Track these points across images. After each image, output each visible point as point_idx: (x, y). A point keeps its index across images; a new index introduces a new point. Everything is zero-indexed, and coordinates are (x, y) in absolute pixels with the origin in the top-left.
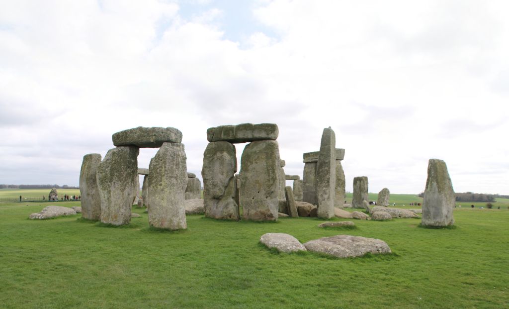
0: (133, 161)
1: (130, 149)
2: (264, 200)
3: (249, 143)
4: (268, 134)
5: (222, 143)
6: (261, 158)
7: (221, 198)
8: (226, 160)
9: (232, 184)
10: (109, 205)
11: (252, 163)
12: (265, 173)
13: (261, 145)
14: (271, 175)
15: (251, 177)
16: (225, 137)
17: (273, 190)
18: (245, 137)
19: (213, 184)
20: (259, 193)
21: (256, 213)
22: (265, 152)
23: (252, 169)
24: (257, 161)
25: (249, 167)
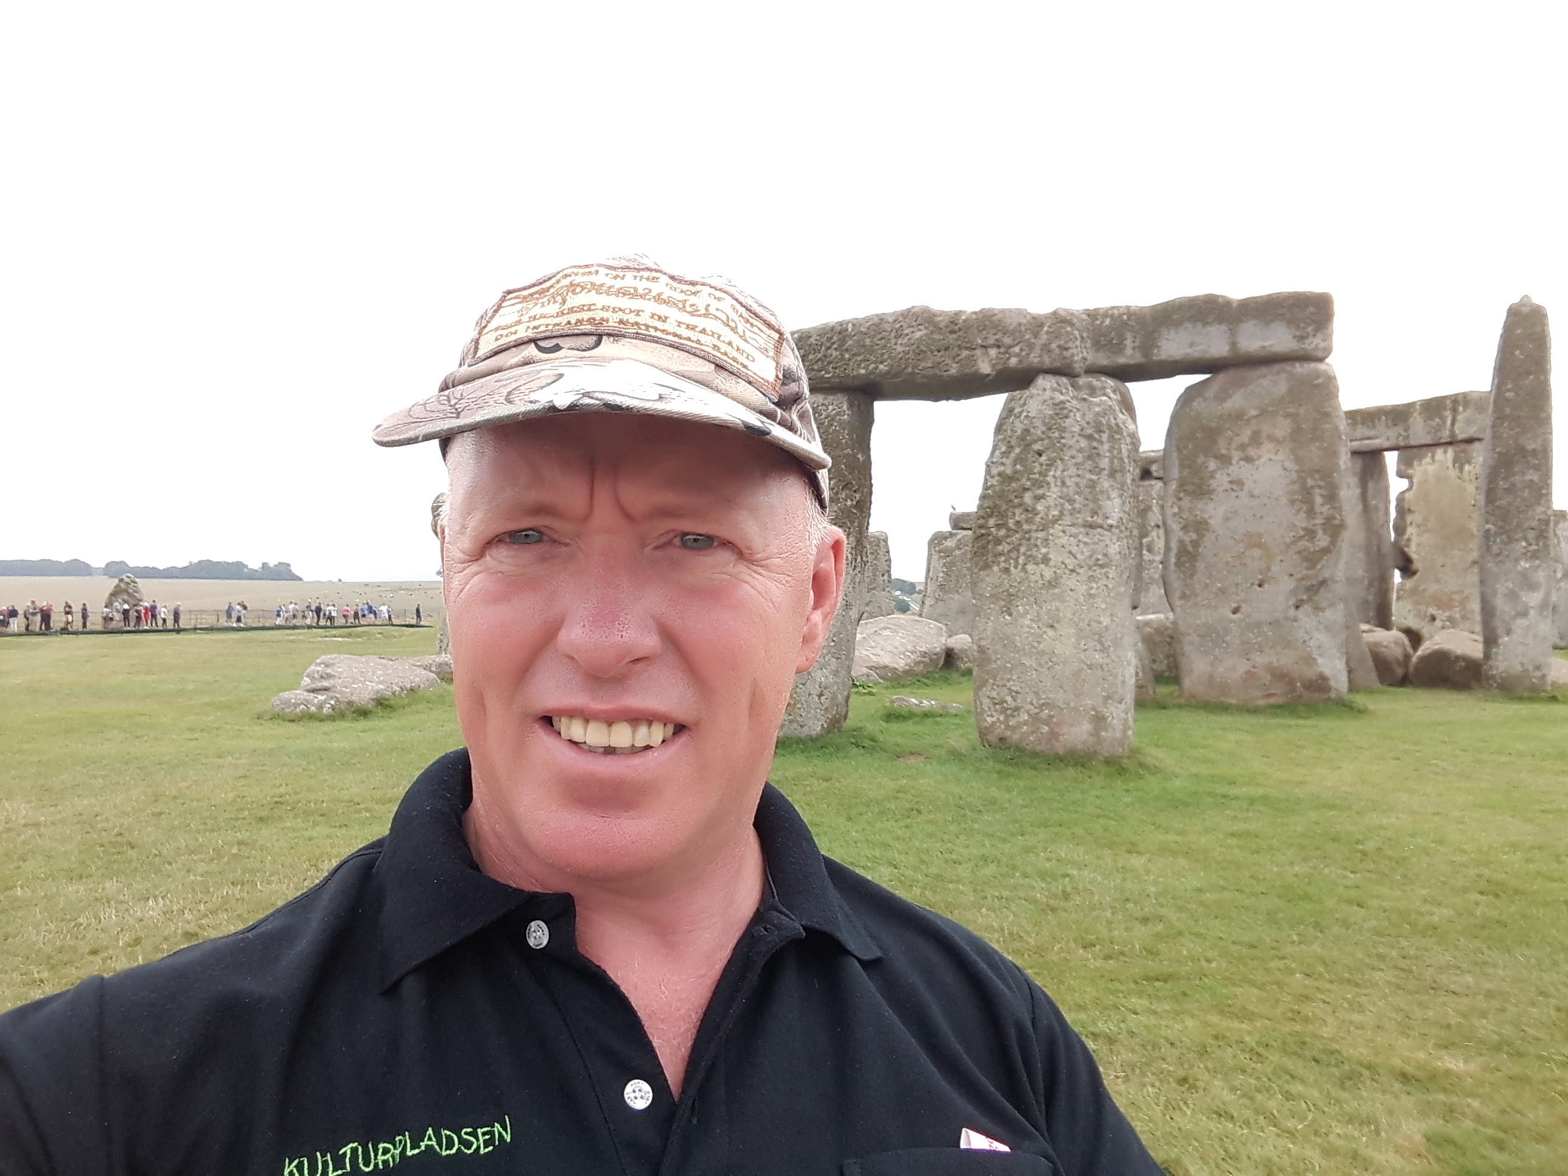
3: (1207, 376)
4: (1302, 338)
6: (1272, 438)
11: (1225, 460)
12: (1293, 503)
13: (1265, 382)
14: (1322, 509)
15: (1227, 519)
16: (1102, 359)
20: (1260, 586)
21: (1248, 672)
22: (1287, 415)
23: (1229, 486)
24: (1252, 452)
25: (1212, 477)
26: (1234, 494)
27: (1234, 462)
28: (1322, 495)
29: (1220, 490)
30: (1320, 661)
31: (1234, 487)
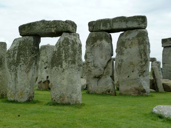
0: (36, 48)
1: (34, 38)
2: (138, 78)
3: (123, 32)
4: (139, 24)
5: (101, 33)
6: (134, 44)
7: (101, 77)
8: (104, 46)
9: (110, 65)
10: (15, 85)
11: (126, 48)
12: (138, 56)
13: (133, 33)
14: (143, 57)
15: (126, 59)
16: (104, 28)
17: (145, 70)
18: (120, 27)
19: (94, 66)
20: (133, 72)
21: (131, 89)
22: (137, 39)
23: (127, 53)
24: (131, 46)
25: (124, 51)
30: (144, 86)
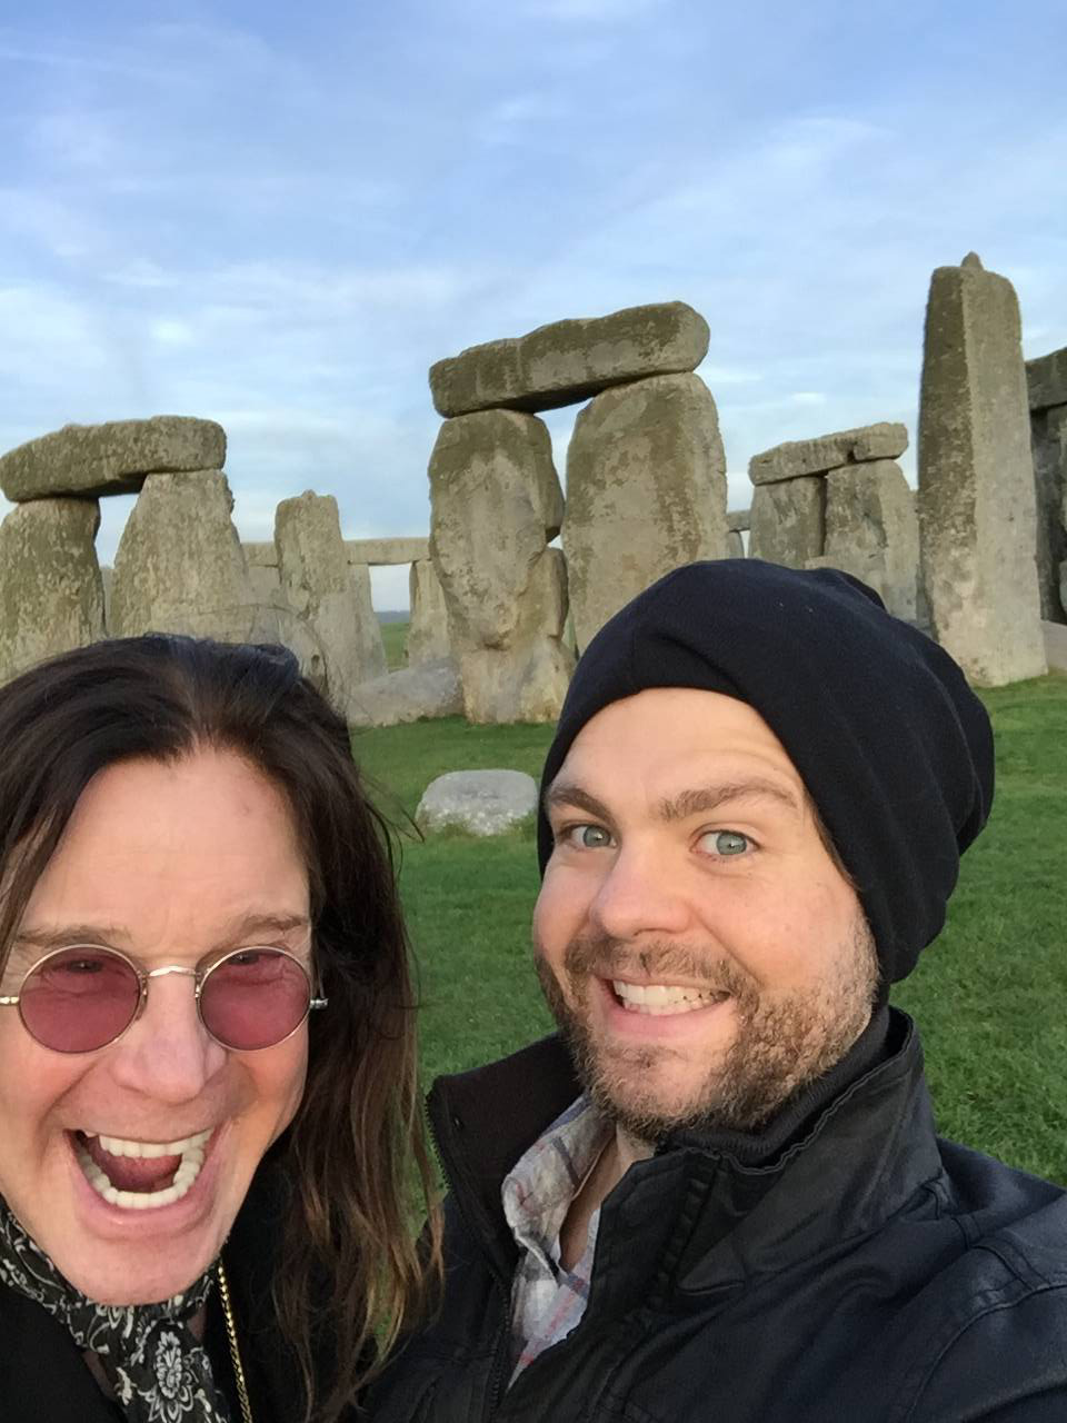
1: (61, 509)
3: (585, 404)
4: (648, 354)
5: (484, 418)
6: (636, 458)
7: (506, 641)
8: (506, 486)
11: (600, 485)
12: (655, 521)
13: (629, 403)
14: (680, 525)
15: (606, 544)
16: (494, 393)
18: (562, 381)
22: (646, 434)
23: (605, 510)
24: (621, 474)
25: (592, 504)
26: (608, 519)
27: (607, 486)
28: (680, 513)
29: (597, 515)
31: (609, 511)
